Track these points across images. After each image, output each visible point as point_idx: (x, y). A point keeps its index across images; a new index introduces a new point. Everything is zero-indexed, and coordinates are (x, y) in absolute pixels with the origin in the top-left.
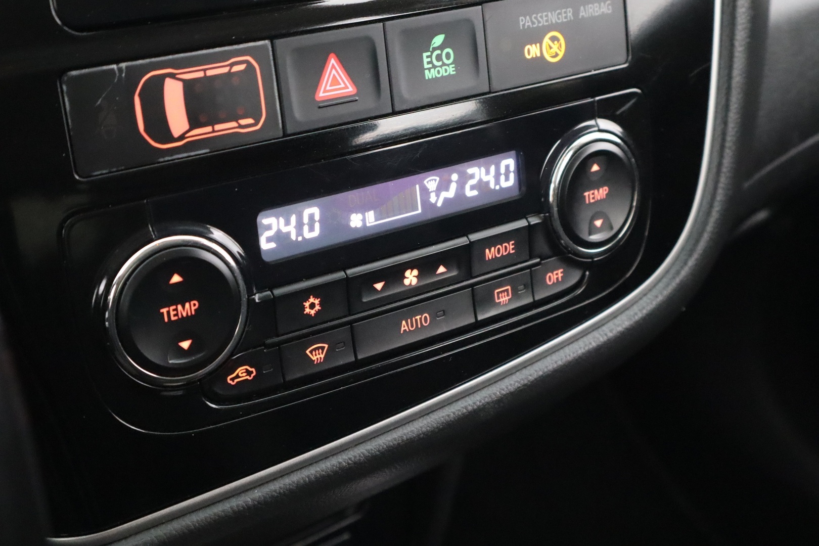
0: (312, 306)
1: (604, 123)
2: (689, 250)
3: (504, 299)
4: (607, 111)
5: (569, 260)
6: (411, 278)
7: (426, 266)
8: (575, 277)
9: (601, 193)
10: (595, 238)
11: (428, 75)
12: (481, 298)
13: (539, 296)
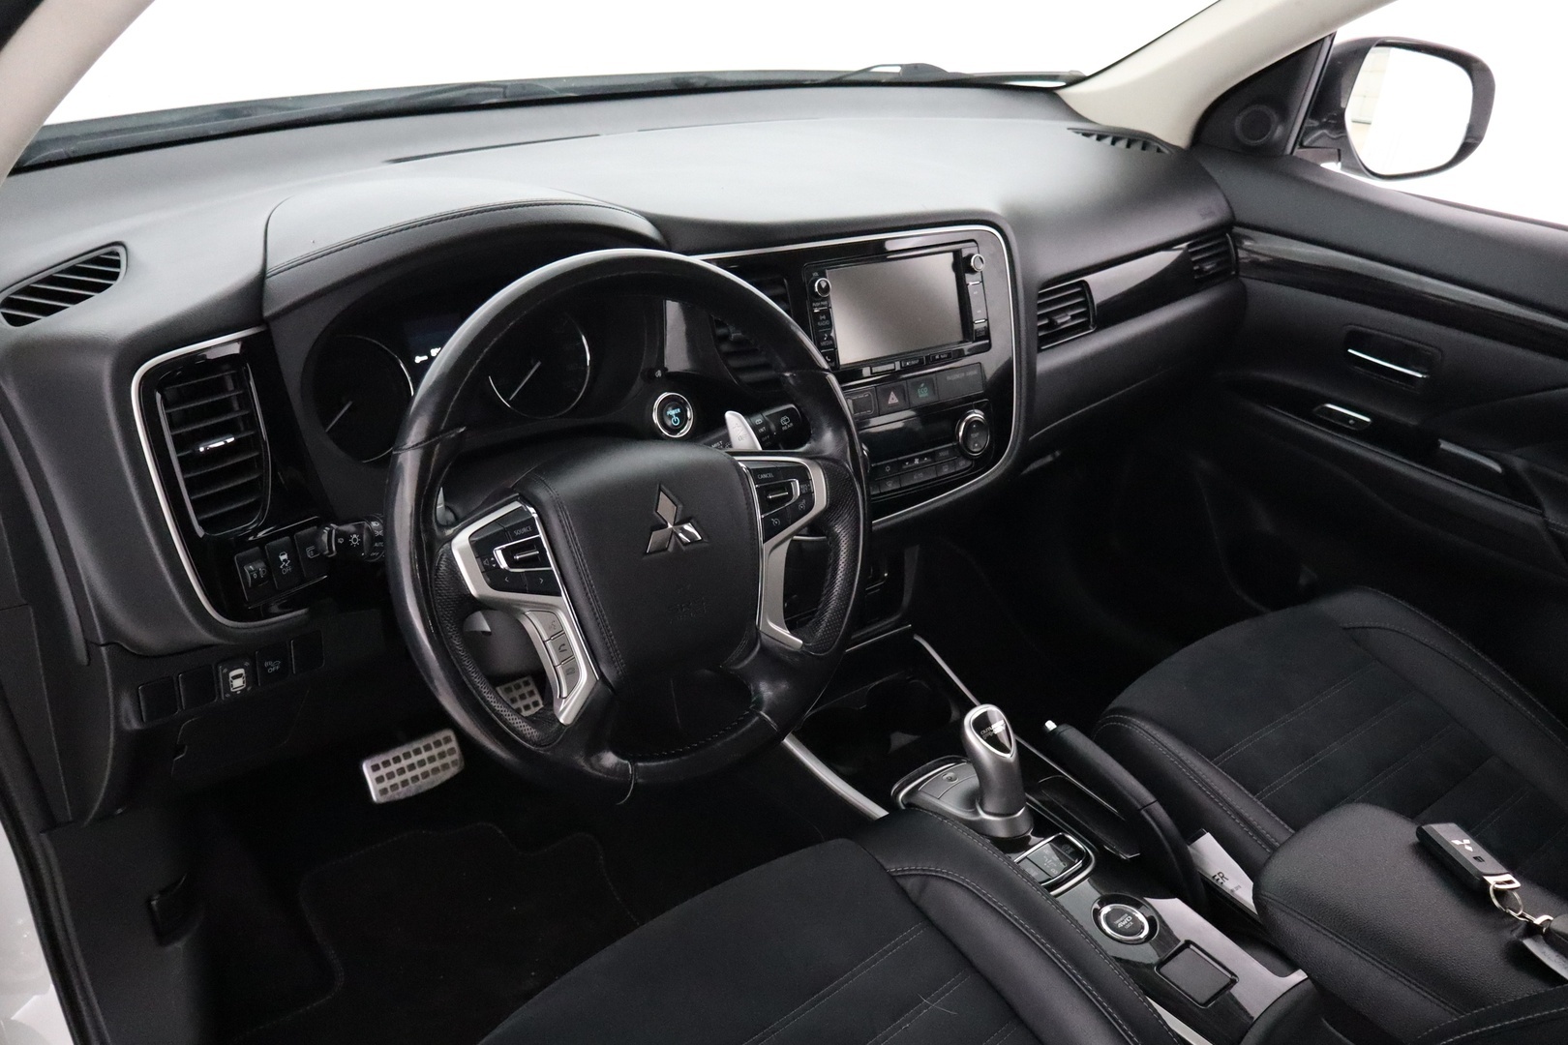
0: (888, 469)
1: (976, 411)
2: (1009, 456)
3: (946, 470)
4: (978, 407)
5: (967, 457)
6: (917, 461)
7: (921, 457)
8: (969, 463)
9: (976, 435)
10: (975, 450)
11: (920, 396)
12: (938, 468)
13: (958, 469)
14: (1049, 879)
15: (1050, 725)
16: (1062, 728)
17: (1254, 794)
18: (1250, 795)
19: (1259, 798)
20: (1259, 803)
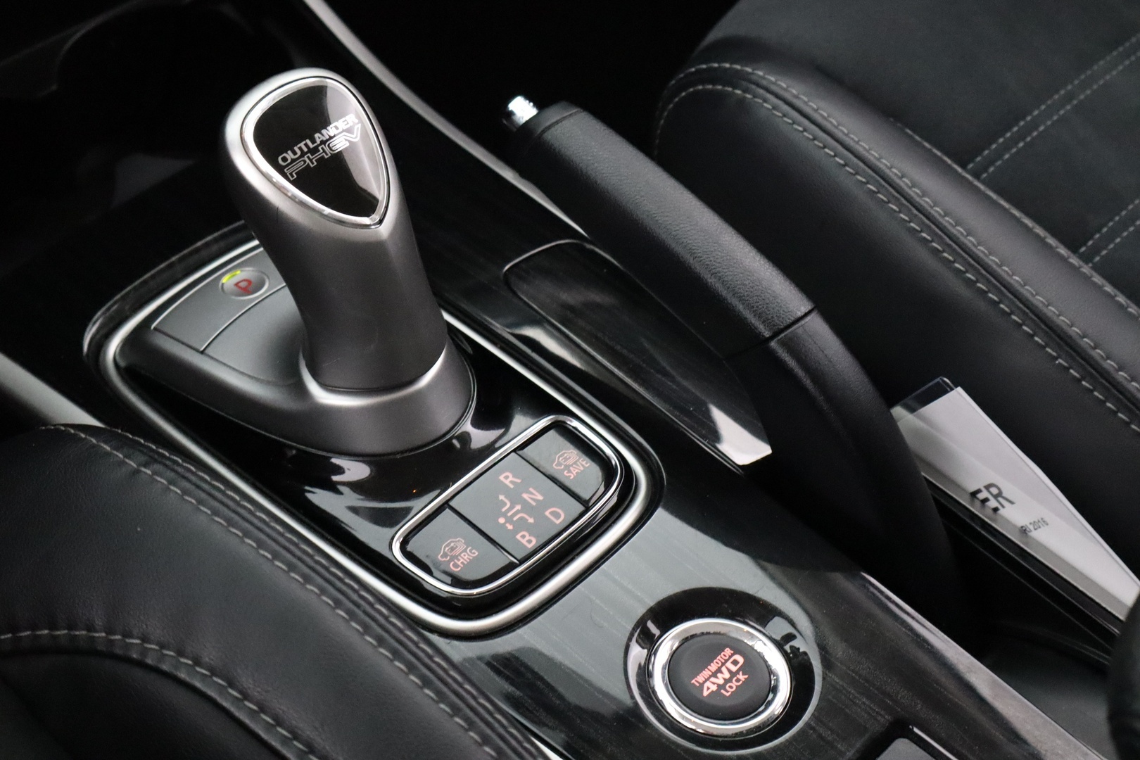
14: (510, 567)
15: (522, 109)
16: (554, 114)
17: (1073, 248)
18: (1063, 251)
19: (1086, 259)
20: (1086, 269)
